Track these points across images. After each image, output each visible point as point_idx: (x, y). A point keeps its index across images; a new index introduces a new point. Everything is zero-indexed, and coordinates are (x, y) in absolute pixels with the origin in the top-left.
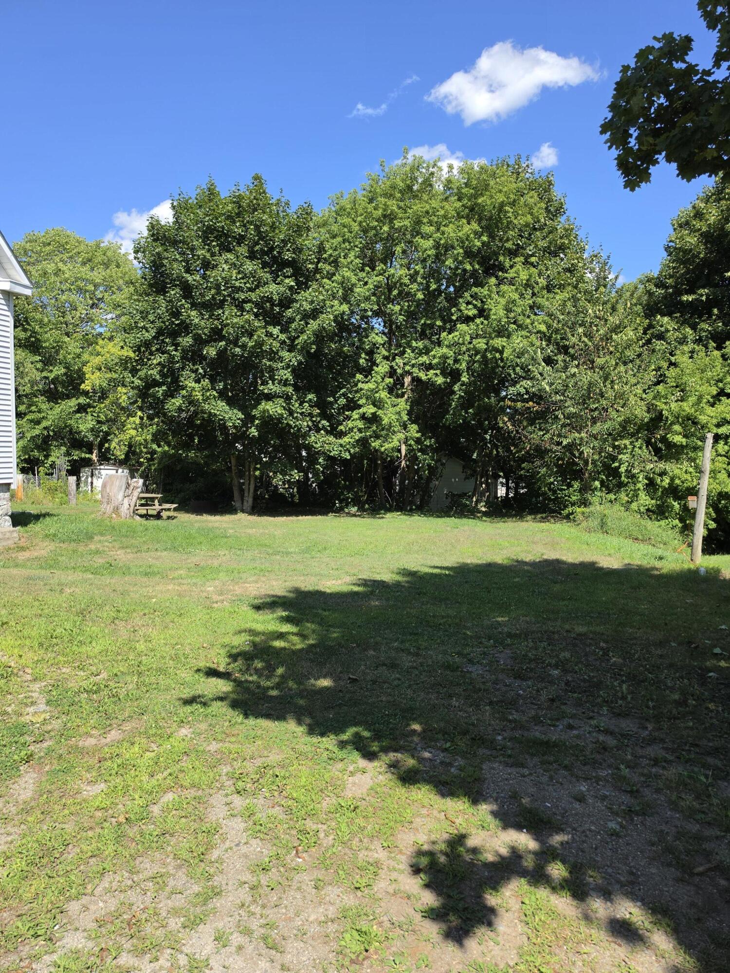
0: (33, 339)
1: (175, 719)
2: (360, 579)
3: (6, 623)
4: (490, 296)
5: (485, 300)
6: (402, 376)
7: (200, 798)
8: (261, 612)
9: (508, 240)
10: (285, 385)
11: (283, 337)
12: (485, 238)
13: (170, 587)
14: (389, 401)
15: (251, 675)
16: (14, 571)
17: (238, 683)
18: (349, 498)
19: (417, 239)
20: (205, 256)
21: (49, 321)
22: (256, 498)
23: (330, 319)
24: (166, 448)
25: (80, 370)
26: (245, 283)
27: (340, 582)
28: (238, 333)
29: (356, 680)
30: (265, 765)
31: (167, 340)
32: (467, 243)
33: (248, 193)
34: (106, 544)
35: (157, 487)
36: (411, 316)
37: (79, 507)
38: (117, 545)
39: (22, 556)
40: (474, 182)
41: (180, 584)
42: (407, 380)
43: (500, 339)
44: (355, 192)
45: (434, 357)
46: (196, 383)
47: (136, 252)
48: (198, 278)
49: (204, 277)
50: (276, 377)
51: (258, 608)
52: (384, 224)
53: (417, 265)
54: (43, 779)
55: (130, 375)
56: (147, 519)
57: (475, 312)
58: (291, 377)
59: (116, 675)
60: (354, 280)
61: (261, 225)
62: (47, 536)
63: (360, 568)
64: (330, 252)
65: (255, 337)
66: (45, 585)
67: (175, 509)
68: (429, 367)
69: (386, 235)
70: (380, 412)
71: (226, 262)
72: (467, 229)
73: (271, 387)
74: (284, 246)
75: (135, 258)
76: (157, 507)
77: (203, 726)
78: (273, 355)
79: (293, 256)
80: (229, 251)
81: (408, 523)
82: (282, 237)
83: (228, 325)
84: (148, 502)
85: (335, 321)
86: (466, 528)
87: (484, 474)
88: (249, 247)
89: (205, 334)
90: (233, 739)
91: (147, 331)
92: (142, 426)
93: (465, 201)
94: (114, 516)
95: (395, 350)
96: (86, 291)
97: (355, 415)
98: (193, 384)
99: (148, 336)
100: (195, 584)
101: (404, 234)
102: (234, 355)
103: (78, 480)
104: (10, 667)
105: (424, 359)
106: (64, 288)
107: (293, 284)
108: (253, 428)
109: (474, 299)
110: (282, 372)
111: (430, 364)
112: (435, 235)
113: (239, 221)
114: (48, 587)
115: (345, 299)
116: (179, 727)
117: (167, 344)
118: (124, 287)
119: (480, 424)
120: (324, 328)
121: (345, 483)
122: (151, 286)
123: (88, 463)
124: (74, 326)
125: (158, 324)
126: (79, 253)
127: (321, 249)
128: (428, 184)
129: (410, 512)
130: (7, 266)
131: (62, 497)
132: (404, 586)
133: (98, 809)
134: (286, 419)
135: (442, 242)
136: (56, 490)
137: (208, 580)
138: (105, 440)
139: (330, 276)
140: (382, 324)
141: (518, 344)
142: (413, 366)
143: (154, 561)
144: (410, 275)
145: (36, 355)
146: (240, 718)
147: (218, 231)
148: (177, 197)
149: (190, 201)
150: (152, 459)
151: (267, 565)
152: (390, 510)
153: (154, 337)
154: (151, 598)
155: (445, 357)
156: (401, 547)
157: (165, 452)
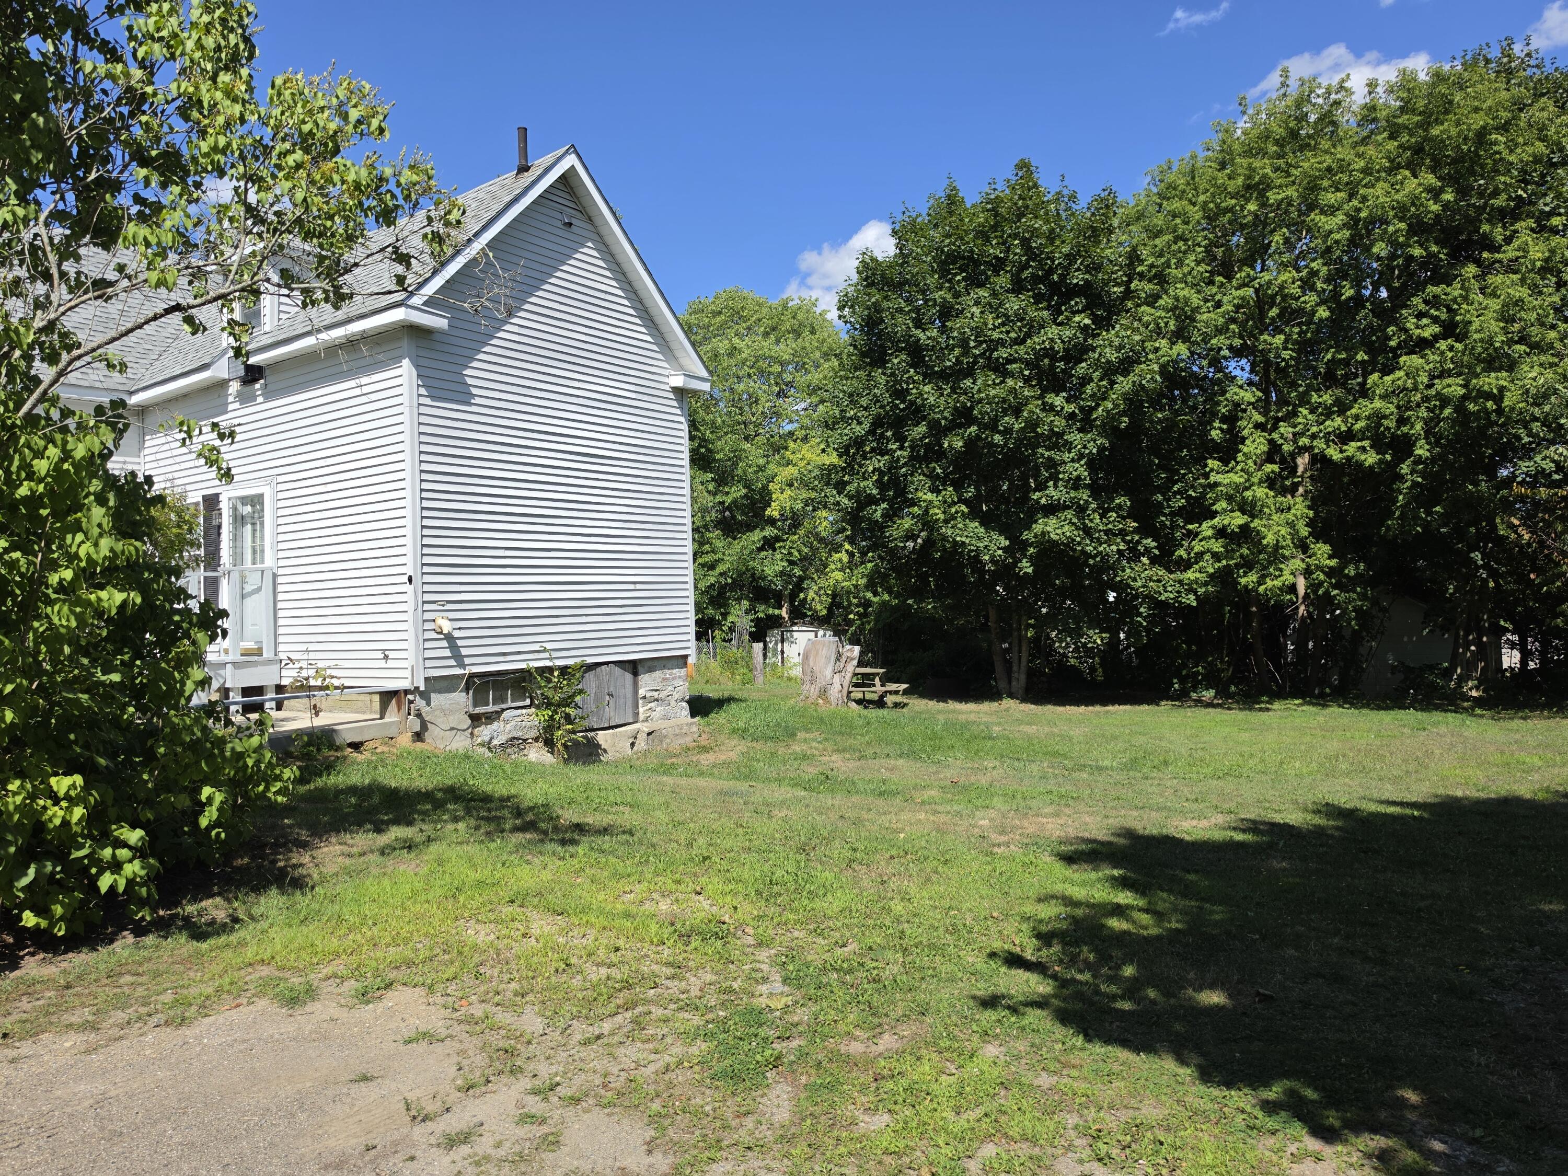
0: (703, 450)
1: (975, 1028)
2: (1243, 820)
3: (708, 858)
4: (1465, 298)
5: (1455, 306)
6: (1293, 456)
7: (1039, 1159)
8: (1075, 867)
9: (1496, 193)
10: (1076, 487)
11: (1070, 408)
12: (1448, 196)
13: (922, 816)
14: (1270, 501)
15: (1081, 971)
16: (702, 782)
17: (1063, 983)
18: (1198, 673)
19: (1312, 216)
20: (944, 299)
21: (723, 422)
22: (1032, 674)
23: (1152, 371)
24: (886, 597)
25: (765, 487)
26: (1008, 332)
27: (1204, 823)
28: (997, 411)
29: (1272, 997)
30: (1138, 1121)
31: (889, 434)
32: (1413, 209)
33: (1007, 191)
34: (815, 744)
35: (874, 658)
36: (1306, 348)
37: (767, 687)
38: (829, 746)
39: (706, 760)
40: (1421, 104)
41: (935, 812)
42: (1303, 461)
43: (1493, 375)
44: (1194, 157)
45: (1357, 418)
46: (932, 492)
47: (841, 308)
48: (935, 333)
49: (943, 330)
50: (1061, 476)
51: (1069, 859)
52: (1248, 200)
53: (1313, 260)
54: (803, 1096)
55: (835, 492)
56: (865, 707)
57: (1436, 329)
58: (1086, 474)
59: (870, 948)
60: (1195, 300)
61: (1032, 236)
62: (734, 731)
63: (1239, 800)
64: (1151, 260)
65: (1025, 414)
66: (746, 803)
67: (906, 692)
68: (1346, 437)
69: (1250, 218)
70: (1256, 523)
71: (977, 303)
72: (1412, 185)
73: (1054, 493)
74: (1070, 264)
75: (840, 317)
76: (879, 688)
77: (1021, 1046)
78: (1056, 440)
79: (1087, 276)
80: (981, 285)
81: (1321, 719)
82: (1066, 249)
83: (980, 401)
84: (864, 681)
85: (1161, 373)
86: (1443, 729)
87: (1474, 625)
88: (1012, 275)
89: (945, 418)
90: (1074, 1073)
91: (860, 423)
92: (852, 565)
93: (1405, 138)
94: (821, 701)
95: (1278, 411)
96: (770, 373)
97: (1206, 528)
98: (930, 496)
99: (860, 430)
100: (959, 814)
101: (1286, 212)
102: (992, 445)
103: (765, 648)
104: (724, 923)
105: (1337, 422)
106: (741, 374)
107: (1087, 321)
108: (1024, 561)
109: (1433, 306)
110: (1069, 467)
111: (1350, 430)
112: (1346, 207)
113: (996, 237)
114: (751, 807)
115: (1180, 335)
116: (984, 1042)
117: (888, 441)
118: (822, 361)
119: (1459, 533)
120: (1142, 387)
121: (1189, 647)
122: (863, 355)
123: (775, 622)
124: (756, 426)
125: (875, 411)
126: (760, 320)
127: (1134, 257)
128: (1328, 119)
129: (1321, 700)
130: (678, 353)
131: (745, 674)
132: (1332, 836)
133: (886, 1152)
134: (1079, 543)
135: (1363, 215)
136: (737, 663)
137: (977, 808)
138: (799, 587)
139: (1151, 301)
140: (1248, 368)
141: (1534, 379)
142: (1314, 437)
143: (888, 774)
144: (1301, 279)
145: (706, 472)
146: (1079, 1041)
147: (963, 258)
148: (900, 217)
149: (919, 220)
150: (864, 615)
151: (1069, 788)
152: (1280, 694)
153: (868, 433)
154: (896, 831)
155: (1378, 417)
156: (1314, 764)
157: (884, 603)
